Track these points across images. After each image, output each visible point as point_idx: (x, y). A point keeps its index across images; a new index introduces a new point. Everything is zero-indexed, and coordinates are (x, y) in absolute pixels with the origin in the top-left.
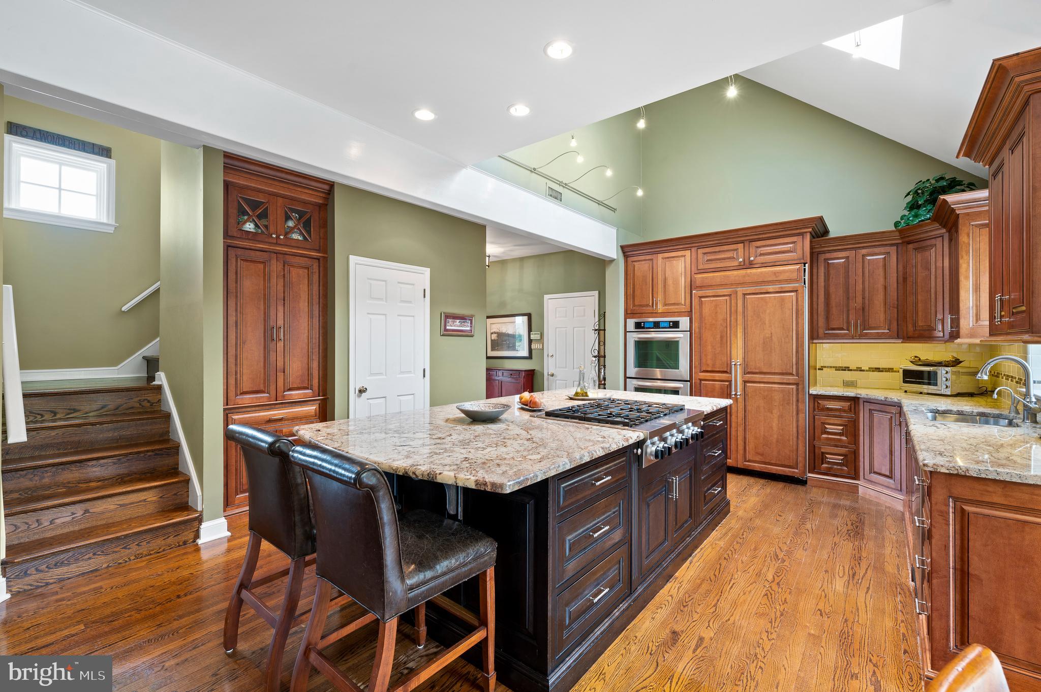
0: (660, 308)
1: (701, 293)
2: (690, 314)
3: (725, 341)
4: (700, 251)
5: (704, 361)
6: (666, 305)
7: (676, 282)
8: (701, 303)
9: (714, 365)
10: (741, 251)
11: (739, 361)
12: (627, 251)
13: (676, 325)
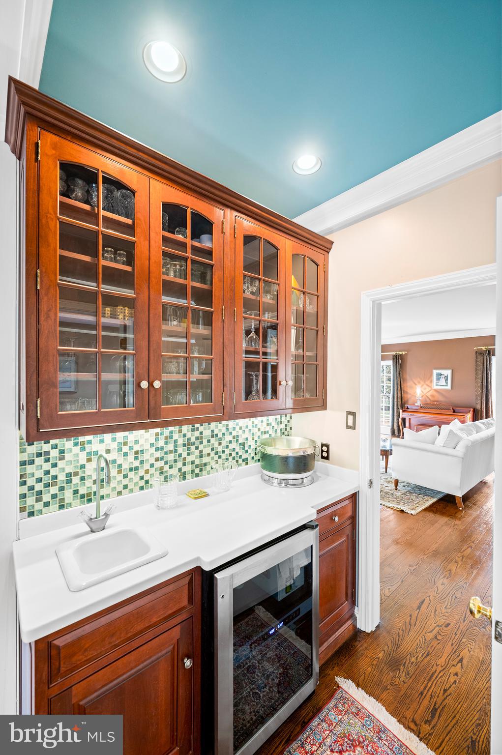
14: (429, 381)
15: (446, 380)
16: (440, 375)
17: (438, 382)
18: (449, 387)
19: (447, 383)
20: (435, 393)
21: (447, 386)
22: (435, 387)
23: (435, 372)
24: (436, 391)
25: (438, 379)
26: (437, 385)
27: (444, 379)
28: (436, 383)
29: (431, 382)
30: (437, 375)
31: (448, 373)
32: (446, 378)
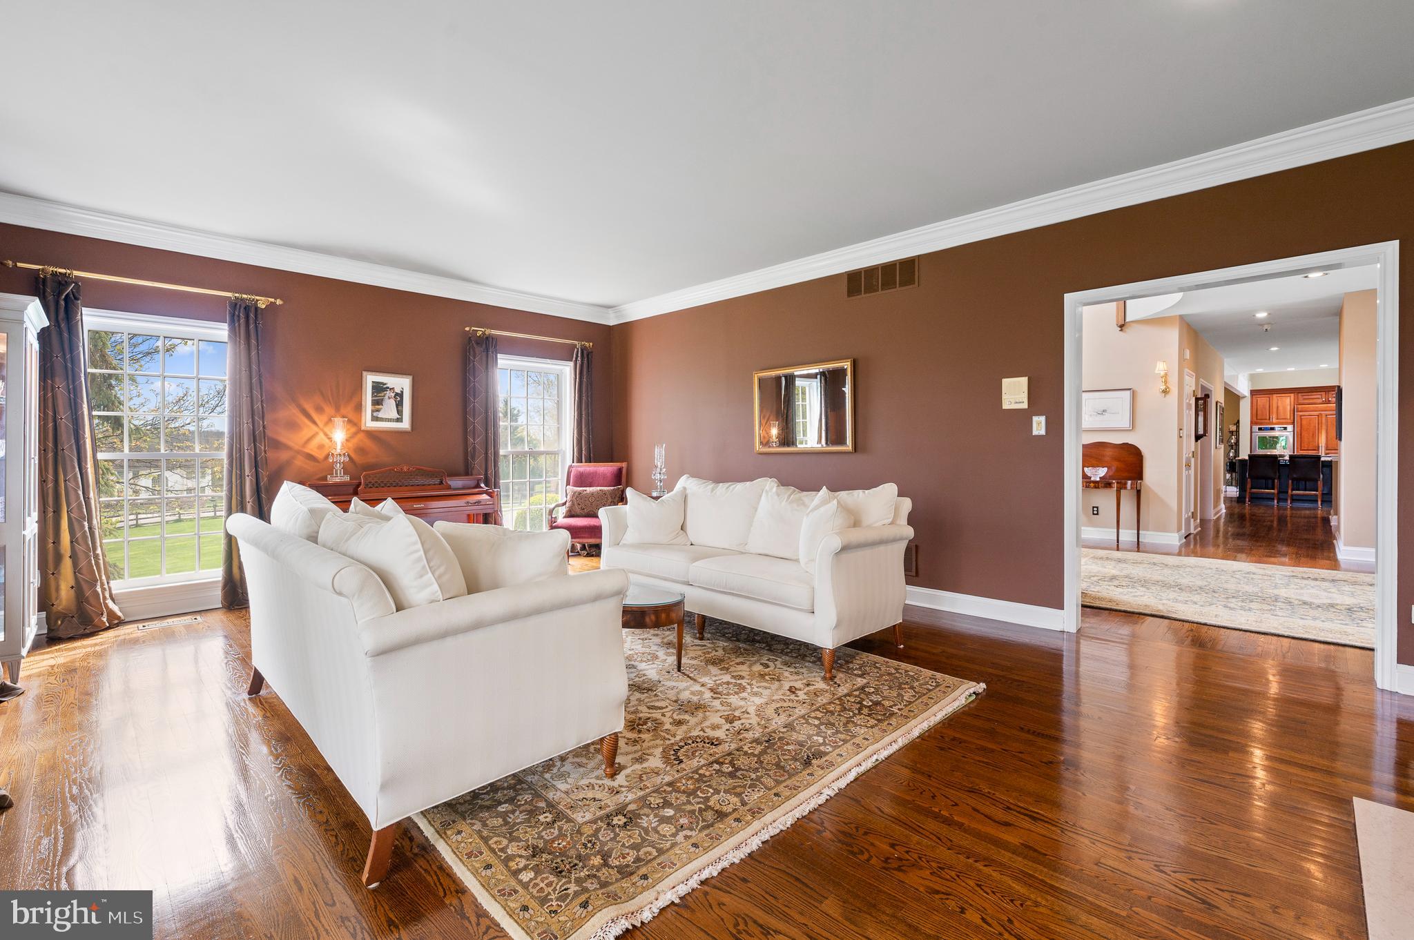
0: (1274, 421)
1: (1301, 413)
2: (1293, 423)
3: (1315, 435)
4: (1300, 394)
5: (1303, 445)
6: (1277, 419)
7: (1285, 409)
8: (1301, 419)
9: (1308, 447)
10: (1324, 395)
11: (1324, 445)
12: (1253, 393)
13: (1285, 428)
14: (352, 404)
15: (399, 405)
16: (379, 388)
17: (378, 410)
18: (406, 425)
19: (400, 412)
20: (369, 444)
21: (399, 420)
22: (368, 423)
23: (370, 379)
24: (371, 434)
25: (377, 403)
26: (375, 419)
27: (392, 403)
28: (373, 411)
29: (359, 408)
30: (373, 387)
31: (402, 384)
32: (399, 397)
